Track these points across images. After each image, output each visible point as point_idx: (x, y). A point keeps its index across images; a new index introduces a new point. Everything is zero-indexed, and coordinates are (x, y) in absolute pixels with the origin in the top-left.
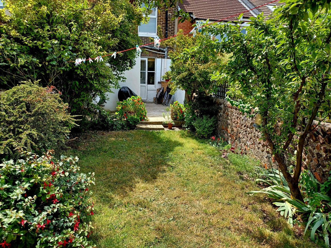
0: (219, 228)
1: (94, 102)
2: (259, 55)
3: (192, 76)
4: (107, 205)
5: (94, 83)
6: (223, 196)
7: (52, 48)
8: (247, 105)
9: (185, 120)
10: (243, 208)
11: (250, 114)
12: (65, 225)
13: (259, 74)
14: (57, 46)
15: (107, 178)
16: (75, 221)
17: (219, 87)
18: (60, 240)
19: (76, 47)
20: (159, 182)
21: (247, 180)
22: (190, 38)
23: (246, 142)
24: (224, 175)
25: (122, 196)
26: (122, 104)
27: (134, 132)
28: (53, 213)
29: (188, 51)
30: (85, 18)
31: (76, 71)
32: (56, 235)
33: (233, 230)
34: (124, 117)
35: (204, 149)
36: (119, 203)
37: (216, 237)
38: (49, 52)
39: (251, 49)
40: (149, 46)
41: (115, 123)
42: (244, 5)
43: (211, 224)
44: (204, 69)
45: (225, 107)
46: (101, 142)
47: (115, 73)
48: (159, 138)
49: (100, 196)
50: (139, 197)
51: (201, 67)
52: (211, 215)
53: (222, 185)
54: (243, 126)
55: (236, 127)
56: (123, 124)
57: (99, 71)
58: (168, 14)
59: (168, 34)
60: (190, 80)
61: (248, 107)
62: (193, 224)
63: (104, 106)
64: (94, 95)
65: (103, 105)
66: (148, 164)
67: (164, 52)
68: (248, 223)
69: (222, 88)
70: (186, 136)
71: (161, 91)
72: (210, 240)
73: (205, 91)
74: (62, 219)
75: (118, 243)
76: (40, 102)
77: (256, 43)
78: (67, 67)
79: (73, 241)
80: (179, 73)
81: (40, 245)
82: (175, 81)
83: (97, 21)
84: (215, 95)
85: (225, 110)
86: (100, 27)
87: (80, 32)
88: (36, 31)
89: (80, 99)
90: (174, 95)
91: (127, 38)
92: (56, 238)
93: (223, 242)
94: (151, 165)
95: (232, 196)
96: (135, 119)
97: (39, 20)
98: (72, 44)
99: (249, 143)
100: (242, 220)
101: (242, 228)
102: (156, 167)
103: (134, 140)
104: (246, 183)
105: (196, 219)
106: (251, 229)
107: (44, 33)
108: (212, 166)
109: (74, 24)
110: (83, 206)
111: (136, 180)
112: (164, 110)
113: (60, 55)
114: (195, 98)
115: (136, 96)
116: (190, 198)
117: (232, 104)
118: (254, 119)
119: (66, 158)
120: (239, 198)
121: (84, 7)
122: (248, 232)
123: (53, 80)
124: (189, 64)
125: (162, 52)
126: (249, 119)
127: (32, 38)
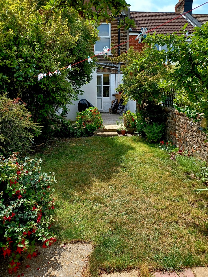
0: (168, 222)
1: (57, 113)
2: (203, 62)
3: (142, 87)
4: (67, 201)
5: (55, 96)
6: (172, 193)
7: (19, 66)
8: (193, 111)
9: (137, 127)
10: (190, 204)
11: (196, 119)
12: (29, 217)
13: (204, 80)
14: (23, 64)
15: (68, 177)
16: (37, 214)
17: (167, 96)
18: (24, 231)
19: (39, 64)
20: (113, 181)
21: (193, 179)
22: (140, 53)
23: (193, 145)
24: (173, 175)
25: (80, 193)
26: (81, 114)
27: (92, 138)
28: (18, 207)
29: (137, 62)
30: (47, 39)
31: (40, 85)
32: (21, 226)
33: (180, 224)
34: (83, 125)
35: (154, 152)
36: (78, 199)
37: (164, 230)
38: (16, 69)
39: (196, 57)
40: (104, 63)
41: (75, 131)
42: (190, 22)
43: (160, 219)
44: (153, 80)
45: (173, 114)
46: (64, 148)
47: (74, 87)
48: (113, 143)
49: (61, 192)
50: (95, 194)
51: (150, 79)
52: (160, 210)
53: (170, 184)
54: (190, 131)
55: (183, 132)
56: (82, 131)
57: (60, 85)
58: (120, 34)
59: (121, 52)
60: (141, 91)
61: (195, 113)
62: (144, 218)
63: (66, 117)
64: (57, 107)
65: (65, 115)
66: (104, 165)
67: (118, 68)
68: (195, 218)
69: (170, 97)
70: (137, 141)
71: (115, 102)
72: (160, 232)
73: (155, 101)
74: (27, 213)
75: (77, 234)
76: (6, 112)
77: (201, 51)
78: (31, 82)
79: (36, 231)
80: (130, 85)
81: (7, 235)
82: (127, 93)
83: (56, 41)
84: (164, 104)
85: (173, 117)
86: (59, 46)
87: (42, 51)
88: (5, 52)
89: (44, 111)
90: (127, 105)
91: (83, 56)
92: (21, 229)
93: (171, 235)
94: (106, 167)
95: (180, 194)
96: (92, 127)
97: (7, 42)
98: (36, 62)
99: (195, 146)
100: (189, 215)
101: (189, 223)
102: (110, 168)
103: (92, 145)
104: (193, 182)
105: (146, 213)
106: (198, 223)
107: (12, 54)
108: (161, 167)
109: (37, 44)
110: (45, 202)
111: (93, 179)
112: (118, 119)
113: (26, 72)
114: (145, 107)
115: (93, 107)
116: (141, 195)
117: (179, 111)
118: (200, 124)
119: (29, 159)
120: (186, 195)
121: (38, 22)
122: (195, 226)
123: (21, 93)
124: (139, 77)
125: (115, 68)
126: (195, 125)
127: (2, 58)
